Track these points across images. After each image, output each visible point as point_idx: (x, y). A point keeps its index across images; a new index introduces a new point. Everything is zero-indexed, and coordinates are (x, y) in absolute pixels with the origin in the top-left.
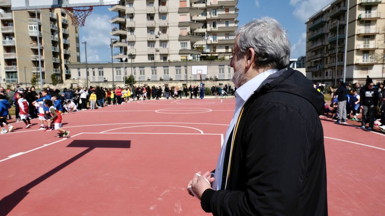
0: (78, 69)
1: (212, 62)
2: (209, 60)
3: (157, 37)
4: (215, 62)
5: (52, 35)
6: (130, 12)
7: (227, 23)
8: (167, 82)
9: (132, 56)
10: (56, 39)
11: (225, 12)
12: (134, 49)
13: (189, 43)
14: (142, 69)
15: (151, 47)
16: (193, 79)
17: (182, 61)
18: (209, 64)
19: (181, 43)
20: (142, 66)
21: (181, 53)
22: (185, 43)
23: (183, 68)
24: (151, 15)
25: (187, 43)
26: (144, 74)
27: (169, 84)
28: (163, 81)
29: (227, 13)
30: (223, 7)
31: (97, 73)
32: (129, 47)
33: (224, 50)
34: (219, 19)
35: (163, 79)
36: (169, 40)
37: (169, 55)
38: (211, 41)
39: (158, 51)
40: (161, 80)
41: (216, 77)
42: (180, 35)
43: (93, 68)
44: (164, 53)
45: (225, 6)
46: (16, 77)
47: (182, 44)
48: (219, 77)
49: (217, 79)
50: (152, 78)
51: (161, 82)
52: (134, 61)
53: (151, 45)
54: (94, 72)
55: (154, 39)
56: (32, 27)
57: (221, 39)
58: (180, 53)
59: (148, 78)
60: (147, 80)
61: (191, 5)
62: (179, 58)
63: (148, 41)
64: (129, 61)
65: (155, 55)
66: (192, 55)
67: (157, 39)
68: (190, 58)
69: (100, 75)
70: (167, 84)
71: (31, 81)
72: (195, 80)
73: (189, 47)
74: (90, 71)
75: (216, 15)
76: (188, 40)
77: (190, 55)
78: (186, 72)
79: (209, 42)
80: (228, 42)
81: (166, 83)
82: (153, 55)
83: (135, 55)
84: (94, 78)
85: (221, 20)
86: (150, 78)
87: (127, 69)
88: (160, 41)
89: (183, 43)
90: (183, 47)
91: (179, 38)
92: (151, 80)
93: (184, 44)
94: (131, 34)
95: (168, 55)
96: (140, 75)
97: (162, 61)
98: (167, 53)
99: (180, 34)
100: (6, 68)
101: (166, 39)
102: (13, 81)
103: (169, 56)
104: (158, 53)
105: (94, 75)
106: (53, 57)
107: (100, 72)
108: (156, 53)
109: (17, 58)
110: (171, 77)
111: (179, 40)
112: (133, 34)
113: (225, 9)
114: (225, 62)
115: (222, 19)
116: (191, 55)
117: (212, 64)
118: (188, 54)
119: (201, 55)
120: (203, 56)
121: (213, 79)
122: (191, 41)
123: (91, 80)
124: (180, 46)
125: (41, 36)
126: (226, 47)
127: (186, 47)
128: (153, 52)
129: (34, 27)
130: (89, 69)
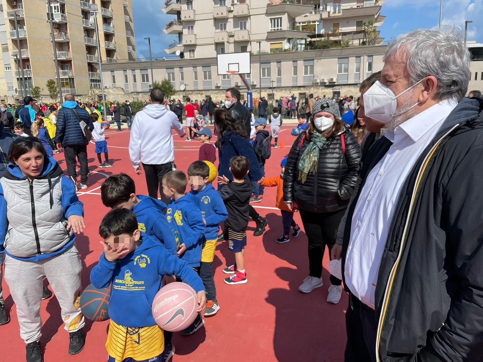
0: (111, 71)
1: (325, 51)
2: (320, 48)
3: (231, 11)
4: (331, 52)
5: (84, 20)
9: (191, 48)
10: (91, 24)
12: (192, 33)
13: (285, 18)
14: (206, 69)
15: (222, 29)
17: (272, 53)
18: (319, 56)
19: (271, 19)
20: (207, 63)
21: (271, 37)
22: (278, 19)
23: (274, 66)
25: (281, 18)
26: (210, 78)
31: (139, 78)
32: (185, 31)
33: (353, 28)
35: (240, 86)
36: (250, 16)
37: (251, 42)
38: (329, 12)
39: (233, 36)
41: (332, 79)
42: (269, 4)
43: (133, 70)
44: (241, 39)
46: (31, 86)
47: (273, 21)
48: (337, 80)
49: (335, 82)
50: (223, 84)
52: (194, 56)
53: (221, 25)
54: (134, 76)
55: (225, 14)
57: (349, 7)
58: (269, 38)
59: (217, 84)
60: (214, 88)
62: (267, 47)
63: (215, 19)
64: (187, 55)
65: (226, 43)
66: (291, 40)
67: (231, 15)
68: (286, 46)
69: (143, 81)
72: (294, 86)
73: (285, 25)
74: (129, 73)
76: (283, 13)
77: (286, 40)
78: (279, 73)
79: (325, 15)
80: (361, 13)
82: (223, 44)
83: (195, 46)
84: (135, 86)
86: (219, 85)
87: (185, 69)
88: (235, 17)
89: (274, 19)
90: (274, 27)
91: (267, 10)
92: (221, 88)
93: (276, 22)
94: (188, 8)
95: (249, 43)
96: (204, 79)
98: (246, 38)
100: (18, 73)
101: (246, 12)
103: (251, 44)
104: (232, 40)
105: (135, 81)
106: (87, 54)
107: (143, 76)
108: (228, 39)
109: (29, 57)
110: (253, 82)
111: (267, 14)
112: (192, 8)
114: (350, 51)
116: (289, 40)
117: (323, 55)
118: (283, 39)
119: (309, 39)
120: (310, 42)
121: (327, 84)
122: (288, 14)
123: (131, 89)
124: (270, 24)
125: (66, 21)
126: (357, 22)
127: (281, 26)
128: (223, 39)
129: (55, 7)
130: (128, 71)
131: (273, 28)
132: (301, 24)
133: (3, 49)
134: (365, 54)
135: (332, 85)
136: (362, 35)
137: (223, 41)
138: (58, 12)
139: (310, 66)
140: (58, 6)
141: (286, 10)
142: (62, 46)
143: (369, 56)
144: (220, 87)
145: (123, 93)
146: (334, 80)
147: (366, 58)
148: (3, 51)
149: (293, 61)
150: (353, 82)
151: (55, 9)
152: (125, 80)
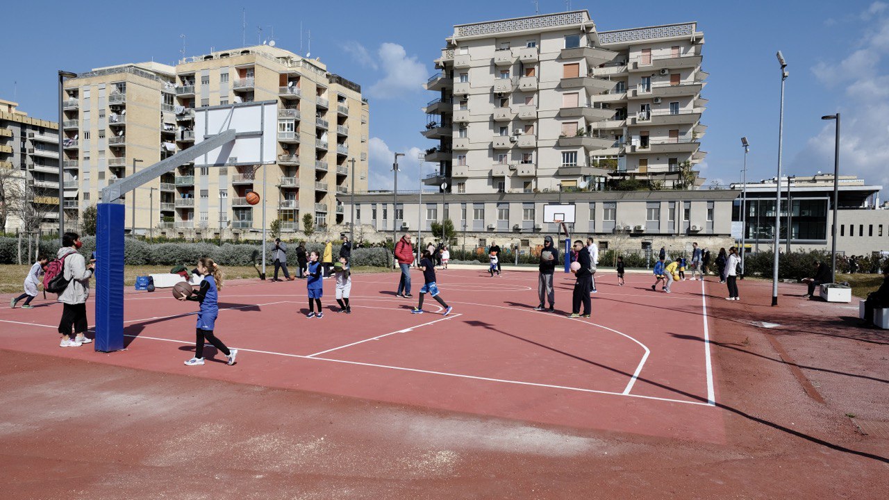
0: (357, 205)
1: (631, 194)
2: (624, 190)
3: (513, 142)
4: (638, 194)
5: (317, 139)
6: (461, 92)
7: (675, 106)
8: (528, 235)
9: (461, 181)
10: (324, 145)
11: (669, 82)
12: (464, 165)
13: (581, 152)
14: (479, 207)
15: (500, 160)
16: (588, 232)
17: (562, 191)
18: (624, 199)
19: (564, 153)
20: (479, 200)
21: (562, 173)
22: (572, 153)
24: (502, 95)
25: (576, 153)
26: (482, 217)
27: (530, 239)
28: (521, 233)
29: (675, 84)
30: (667, 72)
31: (391, 214)
32: (455, 161)
33: (664, 167)
34: (656, 99)
35: (519, 229)
36: (537, 148)
38: (634, 147)
39: (514, 170)
40: (517, 230)
41: (639, 227)
42: (560, 136)
43: (385, 204)
44: (525, 174)
45: (669, 70)
46: (250, 218)
47: (566, 155)
48: (646, 228)
49: (643, 231)
50: (498, 225)
51: (513, 235)
52: (464, 191)
53: (501, 156)
54: (385, 212)
55: (506, 144)
56: (284, 125)
57: (660, 142)
58: (559, 174)
59: (491, 225)
60: (486, 230)
61: (590, 71)
62: (553, 184)
63: (492, 149)
65: (506, 178)
66: (587, 178)
67: (514, 145)
68: (581, 184)
69: (396, 217)
70: (527, 239)
71: (271, 226)
72: (590, 232)
73: (581, 160)
74: (380, 208)
75: (648, 90)
76: (579, 146)
77: (581, 178)
79: (629, 150)
80: (675, 149)
81: (523, 237)
82: (503, 177)
83: (465, 179)
84: (384, 223)
85: (660, 101)
86: (493, 227)
87: (450, 206)
88: (517, 148)
89: (568, 153)
90: (567, 162)
91: (558, 142)
93: (569, 156)
94: (461, 135)
95: (535, 179)
96: (476, 219)
97: (521, 190)
98: (532, 174)
99: (562, 135)
100: (235, 201)
101: (532, 144)
102: (243, 225)
103: (536, 181)
104: (513, 174)
105: (385, 217)
106: (316, 180)
108: (508, 173)
109: (254, 182)
110: (538, 225)
111: (559, 147)
112: (465, 135)
113: (669, 77)
114: (662, 195)
115: (662, 98)
116: (585, 177)
117: (629, 197)
118: (578, 176)
119: (610, 177)
120: (611, 180)
121: (632, 232)
122: (585, 148)
123: (379, 227)
124: (562, 158)
125: (298, 142)
126: (670, 159)
127: (575, 161)
128: (503, 173)
129: (288, 124)
130: (378, 205)
131: (565, 163)
132: (599, 158)
133: (220, 171)
134: (681, 199)
135: (638, 233)
136: (676, 176)
137: (502, 175)
138: (292, 130)
139: (611, 209)
140: (292, 124)
141: (583, 144)
142: (290, 170)
143: (685, 202)
144: (494, 229)
145: (374, 232)
146: (643, 228)
147: (682, 204)
148: (220, 174)
149: (590, 203)
150: (667, 232)
151: (288, 126)
152: (372, 216)
